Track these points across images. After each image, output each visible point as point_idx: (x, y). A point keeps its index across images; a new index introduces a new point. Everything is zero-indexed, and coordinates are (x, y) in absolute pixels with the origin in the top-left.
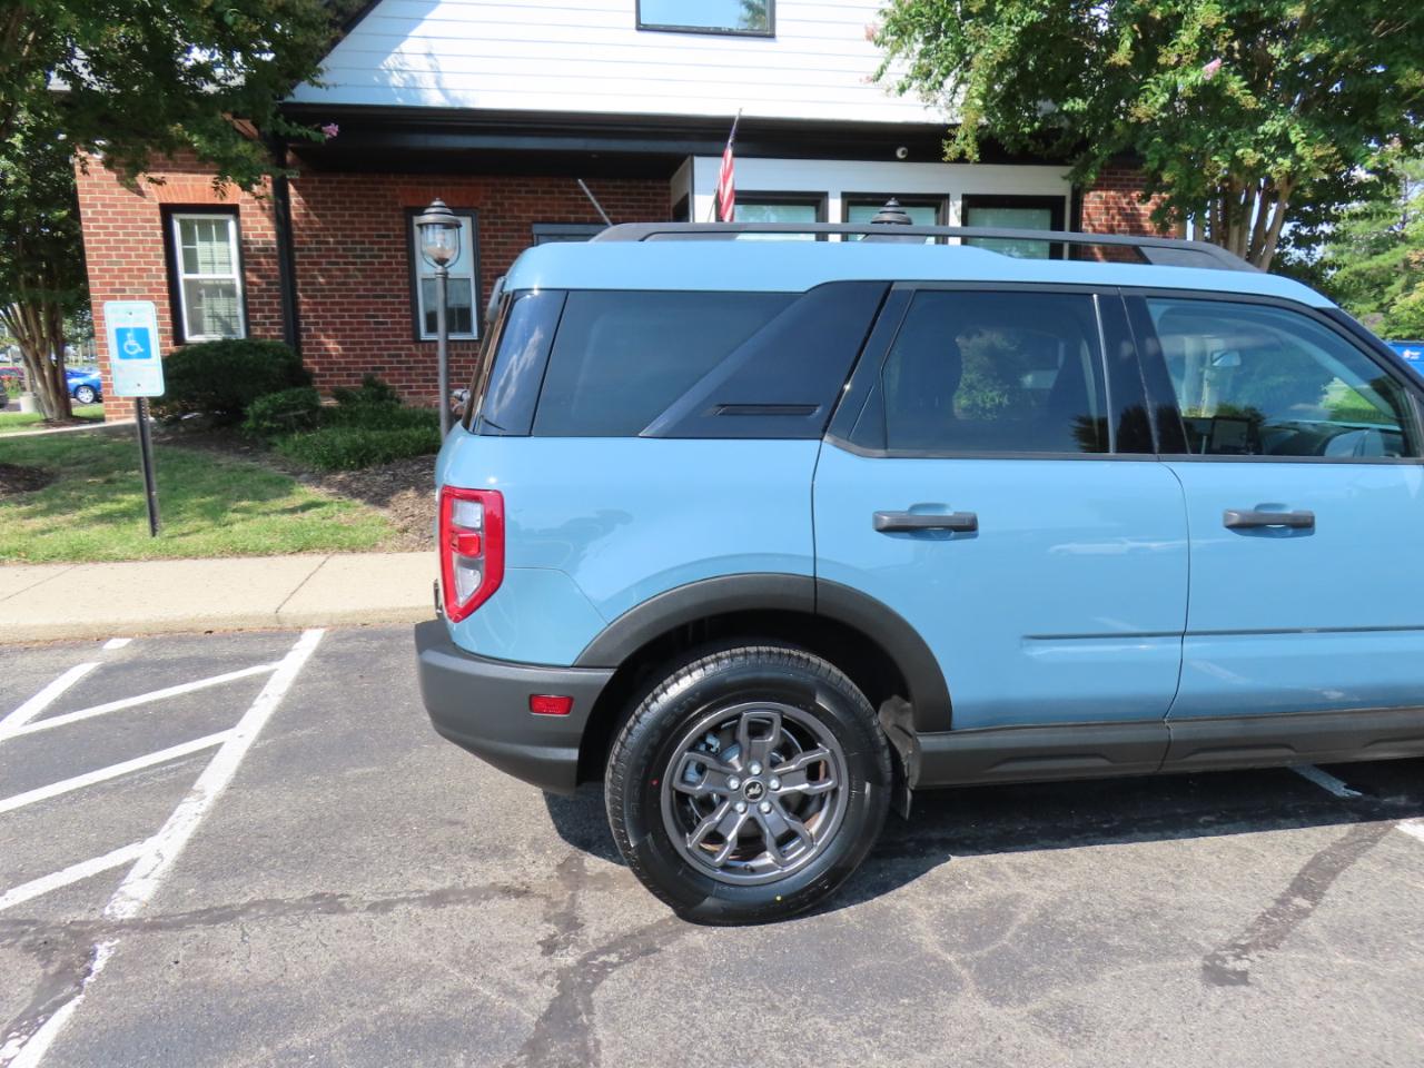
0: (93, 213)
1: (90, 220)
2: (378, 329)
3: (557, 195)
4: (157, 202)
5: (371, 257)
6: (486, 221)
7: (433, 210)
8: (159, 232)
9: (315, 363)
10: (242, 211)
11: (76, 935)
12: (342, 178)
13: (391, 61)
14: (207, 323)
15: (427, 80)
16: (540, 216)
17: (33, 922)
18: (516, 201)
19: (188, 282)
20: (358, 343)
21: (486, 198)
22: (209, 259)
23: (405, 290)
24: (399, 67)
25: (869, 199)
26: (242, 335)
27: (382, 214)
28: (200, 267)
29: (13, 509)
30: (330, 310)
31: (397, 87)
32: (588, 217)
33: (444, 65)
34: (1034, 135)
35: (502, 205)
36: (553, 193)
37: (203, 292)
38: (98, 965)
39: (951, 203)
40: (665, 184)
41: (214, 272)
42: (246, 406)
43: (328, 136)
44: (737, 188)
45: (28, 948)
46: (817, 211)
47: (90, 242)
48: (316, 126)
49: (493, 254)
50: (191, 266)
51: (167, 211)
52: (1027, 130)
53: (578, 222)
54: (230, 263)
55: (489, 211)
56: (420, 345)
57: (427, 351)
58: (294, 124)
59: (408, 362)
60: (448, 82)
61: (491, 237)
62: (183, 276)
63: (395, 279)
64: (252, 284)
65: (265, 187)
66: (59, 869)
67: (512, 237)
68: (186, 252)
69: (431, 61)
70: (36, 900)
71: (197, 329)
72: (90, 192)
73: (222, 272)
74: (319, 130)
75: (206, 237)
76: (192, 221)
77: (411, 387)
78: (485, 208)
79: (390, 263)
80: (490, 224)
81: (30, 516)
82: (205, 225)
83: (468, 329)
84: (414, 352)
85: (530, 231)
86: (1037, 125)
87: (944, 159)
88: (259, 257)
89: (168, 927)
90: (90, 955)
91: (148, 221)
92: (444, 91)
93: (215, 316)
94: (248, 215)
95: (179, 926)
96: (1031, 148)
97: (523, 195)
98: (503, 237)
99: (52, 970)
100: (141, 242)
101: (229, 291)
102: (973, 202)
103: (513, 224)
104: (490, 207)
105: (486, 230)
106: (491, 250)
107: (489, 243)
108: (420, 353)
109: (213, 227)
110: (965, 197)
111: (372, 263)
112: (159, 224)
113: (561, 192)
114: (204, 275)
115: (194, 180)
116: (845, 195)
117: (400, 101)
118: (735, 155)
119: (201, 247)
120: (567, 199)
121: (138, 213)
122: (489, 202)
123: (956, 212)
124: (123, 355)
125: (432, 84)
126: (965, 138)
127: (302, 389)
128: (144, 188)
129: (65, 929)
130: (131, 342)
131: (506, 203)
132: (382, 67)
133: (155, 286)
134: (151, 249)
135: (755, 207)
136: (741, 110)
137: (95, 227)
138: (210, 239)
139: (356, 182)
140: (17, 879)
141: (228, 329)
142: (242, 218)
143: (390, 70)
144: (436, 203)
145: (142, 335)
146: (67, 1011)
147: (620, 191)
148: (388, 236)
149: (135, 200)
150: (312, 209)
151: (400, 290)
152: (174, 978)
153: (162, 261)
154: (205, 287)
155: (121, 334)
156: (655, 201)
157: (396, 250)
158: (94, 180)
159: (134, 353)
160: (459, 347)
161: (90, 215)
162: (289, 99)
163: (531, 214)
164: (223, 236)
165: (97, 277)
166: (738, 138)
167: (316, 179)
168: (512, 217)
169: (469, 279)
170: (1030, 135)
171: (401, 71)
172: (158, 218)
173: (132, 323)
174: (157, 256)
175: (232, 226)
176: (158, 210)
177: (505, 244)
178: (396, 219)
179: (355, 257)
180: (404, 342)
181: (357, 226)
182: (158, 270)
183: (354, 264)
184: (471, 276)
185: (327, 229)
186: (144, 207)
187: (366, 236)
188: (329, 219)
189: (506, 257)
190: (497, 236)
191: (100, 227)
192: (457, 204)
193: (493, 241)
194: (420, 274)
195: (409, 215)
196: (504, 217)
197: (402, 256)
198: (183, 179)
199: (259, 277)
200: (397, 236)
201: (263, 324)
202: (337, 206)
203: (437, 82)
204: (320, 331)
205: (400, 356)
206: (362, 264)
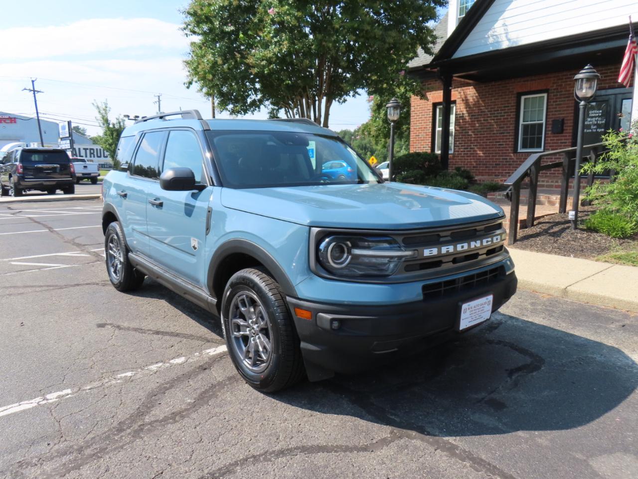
0: (414, 109)
1: (413, 111)
2: (499, 148)
4: (431, 103)
5: (501, 116)
6: (552, 94)
8: (431, 113)
9: (475, 162)
10: (457, 102)
12: (493, 83)
13: (490, 33)
15: (503, 38)
18: (568, 83)
19: (438, 131)
20: (491, 153)
21: (554, 83)
23: (512, 130)
24: (493, 34)
26: (452, 152)
27: (507, 97)
31: (491, 43)
33: (510, 29)
35: (561, 85)
49: (554, 110)
50: (440, 126)
51: (435, 105)
53: (601, 89)
54: (452, 123)
55: (554, 89)
56: (516, 155)
57: (518, 157)
59: (510, 162)
60: (511, 36)
61: (554, 102)
62: (437, 129)
63: (509, 125)
64: (457, 131)
67: (564, 101)
68: (440, 120)
69: (505, 27)
71: (439, 149)
72: (414, 101)
77: (510, 173)
79: (508, 118)
80: (554, 96)
83: (540, 147)
84: (513, 157)
88: (460, 120)
91: (428, 110)
92: (509, 40)
94: (459, 104)
98: (560, 101)
100: (426, 117)
101: (450, 135)
103: (565, 94)
104: (555, 87)
105: (553, 99)
106: (553, 108)
107: (552, 105)
108: (515, 158)
111: (501, 119)
112: (431, 110)
117: (491, 49)
121: (426, 107)
122: (555, 85)
128: (429, 98)
131: (563, 84)
132: (486, 36)
133: (428, 133)
134: (428, 120)
137: (414, 114)
139: (498, 85)
142: (457, 105)
148: (508, 107)
149: (425, 102)
150: (481, 98)
151: (510, 130)
153: (431, 124)
157: (512, 112)
164: (451, 113)
165: (413, 131)
169: (542, 123)
171: (494, 36)
172: (431, 108)
174: (429, 122)
175: (454, 108)
176: (431, 106)
177: (560, 104)
178: (513, 99)
179: (494, 117)
180: (509, 153)
181: (497, 103)
182: (429, 127)
183: (494, 120)
184: (544, 121)
185: (485, 106)
186: (428, 105)
187: (500, 107)
188: (487, 101)
189: (560, 111)
190: (557, 101)
191: (416, 114)
192: (540, 88)
193: (554, 104)
194: (521, 122)
195: (519, 96)
196: (561, 92)
197: (513, 115)
198: (440, 93)
199: (460, 128)
200: (512, 106)
201: (459, 146)
202: (490, 96)
203: (506, 36)
204: (478, 148)
205: (506, 159)
206: (497, 119)
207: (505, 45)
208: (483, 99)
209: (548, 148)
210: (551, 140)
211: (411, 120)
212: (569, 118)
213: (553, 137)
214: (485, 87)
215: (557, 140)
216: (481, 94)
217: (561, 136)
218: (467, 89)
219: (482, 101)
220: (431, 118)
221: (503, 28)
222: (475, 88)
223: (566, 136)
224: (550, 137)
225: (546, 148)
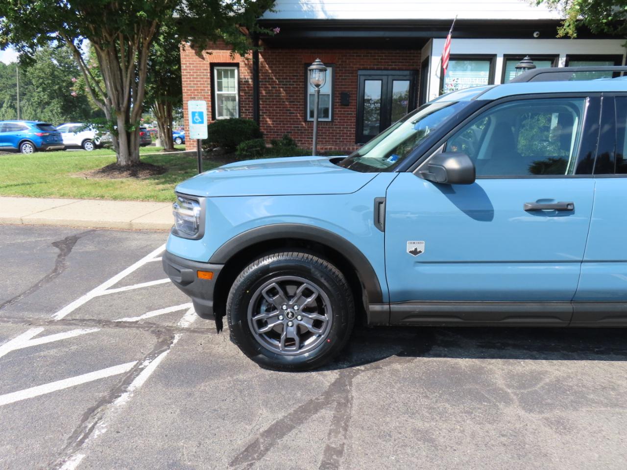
0: (186, 67)
1: (185, 70)
2: (290, 116)
3: (369, 57)
4: (209, 63)
5: (290, 85)
6: (338, 69)
7: (316, 63)
8: (209, 74)
9: (264, 129)
10: (240, 65)
11: (169, 330)
12: (280, 51)
14: (225, 112)
15: (318, 7)
16: (362, 67)
17: (155, 324)
18: (351, 60)
19: (218, 95)
20: (281, 121)
21: (339, 59)
22: (226, 85)
23: (302, 99)
24: (307, 2)
25: (518, 57)
26: (237, 117)
27: (295, 66)
28: (223, 88)
29: (153, 181)
30: (272, 107)
31: (305, 11)
32: (383, 67)
34: (608, 24)
35: (345, 62)
36: (368, 56)
37: (224, 99)
38: (175, 341)
39: (560, 59)
40: (419, 52)
41: (228, 91)
42: (237, 145)
43: (275, 33)
44: (450, 53)
45: (153, 332)
46: (490, 63)
47: (184, 78)
48: (271, 29)
49: (340, 84)
50: (220, 89)
51: (213, 65)
52: (604, 21)
53: (378, 69)
54: (234, 87)
55: (340, 65)
56: (307, 123)
57: (309, 125)
58: (263, 28)
59: (302, 130)
60: (327, 8)
61: (340, 76)
62: (217, 92)
63: (299, 95)
64: (242, 96)
65: (250, 56)
66: (164, 308)
67: (349, 76)
68: (218, 82)
70: (156, 317)
71: (221, 114)
72: (185, 58)
73: (231, 91)
74: (272, 30)
75: (226, 76)
76: (221, 69)
77: (302, 141)
78: (338, 63)
79: (297, 88)
80: (340, 70)
81: (158, 184)
82: (226, 71)
83: (327, 116)
84: (304, 125)
85: (357, 73)
86: (610, 18)
87: (558, 36)
88: (245, 85)
89: (199, 332)
90: (173, 338)
91: (205, 70)
92: (324, 12)
93: (228, 109)
94: (243, 67)
95: (202, 332)
96: (606, 30)
97: (355, 57)
98: (345, 76)
99: (160, 340)
100: (202, 78)
101: (233, 99)
102: (571, 58)
103: (349, 70)
104: (340, 63)
105: (339, 73)
106: (339, 82)
107: (339, 79)
108: (306, 127)
109: (229, 72)
110: (568, 56)
111: (290, 88)
112: (209, 71)
113: (371, 56)
114: (224, 92)
115: (223, 53)
116: (505, 56)
117: (306, 17)
118: (452, 37)
119: (224, 80)
120: (375, 59)
121: (202, 67)
122: (340, 61)
123: (562, 63)
124: (194, 122)
125: (320, 10)
126: (569, 25)
127: (259, 139)
128: (204, 56)
129: (165, 328)
130: (197, 117)
131: (347, 61)
133: (206, 97)
134: (206, 81)
135: (461, 62)
136: (457, 16)
137: (186, 72)
138: (228, 77)
139: (285, 53)
140: (150, 309)
141: (232, 114)
142: (240, 68)
143: (303, 4)
144: (317, 60)
145: (201, 114)
146: (164, 354)
147: (398, 55)
148: (297, 76)
149: (201, 61)
150: (268, 64)
151: (300, 99)
152: (200, 349)
153: (209, 86)
154: (225, 97)
155: (194, 113)
156: (414, 59)
157: (300, 82)
158: (187, 53)
159: (198, 121)
160: (323, 124)
161: (184, 68)
162: (261, 18)
163: (358, 66)
164: (233, 76)
165: (186, 93)
166: (455, 29)
167: (270, 52)
168: (350, 67)
169: (329, 95)
170: (606, 23)
171: (307, 4)
172: (209, 69)
173: (198, 110)
174: (207, 84)
175: (236, 71)
176: (209, 65)
177: (346, 79)
178: (301, 68)
179: (283, 85)
180: (300, 122)
181: (285, 71)
182: (208, 90)
183: (283, 88)
184: (330, 93)
185: (272, 73)
186: (204, 64)
187: (288, 76)
188: (274, 68)
189: (345, 85)
190: (342, 76)
191: (188, 72)
192: (326, 62)
193: (340, 78)
194: (309, 92)
195: (305, 65)
196: (346, 67)
197: (301, 85)
199: (245, 93)
200: (301, 76)
201: (245, 112)
202: (279, 63)
204: (266, 116)
205: (298, 127)
206: (286, 87)
207: (321, 16)
209: (337, 118)
210: (339, 111)
212: (354, 92)
213: (341, 108)
215: (344, 111)
216: (267, 60)
217: (348, 108)
219: (269, 67)
220: (209, 80)
223: (352, 108)
224: (338, 108)
225: (335, 118)
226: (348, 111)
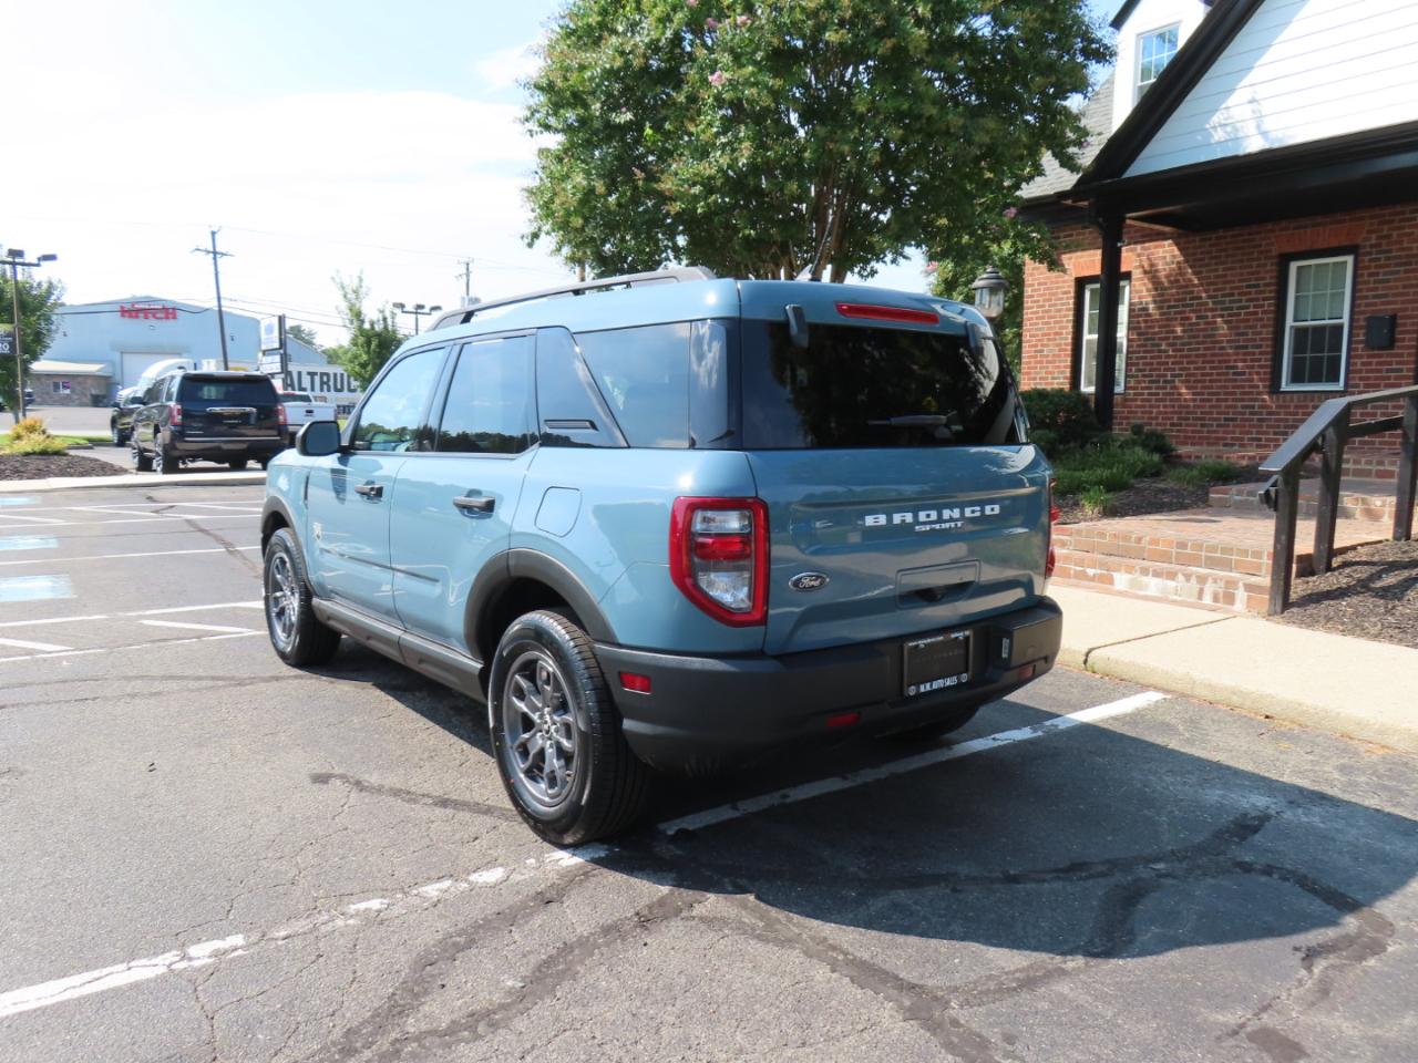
0: (1033, 290)
1: (1030, 296)
2: (1235, 380)
4: (1074, 276)
5: (1239, 308)
6: (1367, 258)
8: (1072, 301)
9: (1175, 413)
10: (1135, 275)
12: (1221, 233)
13: (1216, 119)
15: (1250, 128)
19: (1088, 341)
20: (1214, 394)
21: (1369, 232)
23: (1267, 339)
24: (1225, 122)
26: (1121, 389)
27: (1255, 264)
31: (1219, 142)
33: (1266, 107)
35: (1389, 236)
47: (1027, 314)
49: (1370, 293)
50: (1094, 330)
51: (1080, 283)
54: (1123, 323)
55: (1372, 246)
56: (1279, 396)
57: (1281, 403)
59: (1261, 414)
60: (1268, 125)
61: (1370, 275)
62: (1086, 337)
63: (1259, 329)
64: (1133, 340)
67: (1397, 273)
68: (1092, 315)
69: (1254, 106)
71: (1092, 382)
72: (1032, 274)
77: (1260, 440)
78: (1368, 243)
79: (1256, 313)
80: (1371, 260)
83: (1336, 379)
84: (1268, 403)
88: (1140, 317)
91: (1064, 293)
92: (1264, 134)
94: (1137, 280)
98: (1385, 273)
100: (1059, 311)
101: (1117, 349)
103: (1400, 257)
104: (1373, 242)
105: (1369, 268)
107: (1369, 282)
108: (1277, 406)
111: (1239, 315)
112: (1072, 294)
121: (1059, 287)
122: (1374, 236)
125: (1254, 132)
128: (1067, 267)
131: (1395, 233)
132: (1208, 126)
133: (1063, 347)
134: (1063, 316)
137: (1032, 302)
139: (1233, 236)
142: (1133, 283)
143: (1214, 128)
148: (1258, 286)
149: (1059, 277)
151: (1262, 340)
153: (1070, 324)
157: (1264, 299)
158: (1037, 264)
161: (1030, 293)
164: (1119, 301)
165: (1027, 341)
167: (1197, 239)
169: (1342, 324)
171: (1226, 125)
172: (1072, 290)
174: (1065, 322)
175: (1127, 290)
176: (1073, 284)
177: (1387, 281)
178: (1271, 267)
179: (1222, 309)
180: (1259, 393)
181: (1229, 278)
182: (1067, 334)
183: (1222, 316)
184: (1345, 321)
185: (1202, 285)
186: (1064, 282)
187: (1237, 288)
188: (1205, 274)
189: (1386, 296)
190: (1377, 274)
191: (1035, 302)
192: (1335, 244)
193: (1372, 279)
194: (1289, 322)
195: (1284, 260)
196: (1390, 251)
197: (1269, 305)
198: (1095, 255)
199: (1139, 334)
200: (1267, 285)
201: (1137, 376)
202: (1213, 261)
203: (1258, 127)
204: (1182, 382)
205: (1253, 407)
206: (1230, 315)
207: (1254, 145)
208: (1198, 269)
209: (1357, 381)
210: (1363, 364)
211: (1025, 317)
212: (1408, 313)
213: (1369, 356)
214: (1201, 240)
215: (1378, 364)
216: (1191, 258)
217: (1388, 356)
218: (1156, 247)
219: (1194, 273)
220: (1071, 313)
221: (1250, 106)
222: (1177, 244)
223: (1401, 355)
224: (1361, 357)
225: (1351, 382)
226: (1390, 363)
